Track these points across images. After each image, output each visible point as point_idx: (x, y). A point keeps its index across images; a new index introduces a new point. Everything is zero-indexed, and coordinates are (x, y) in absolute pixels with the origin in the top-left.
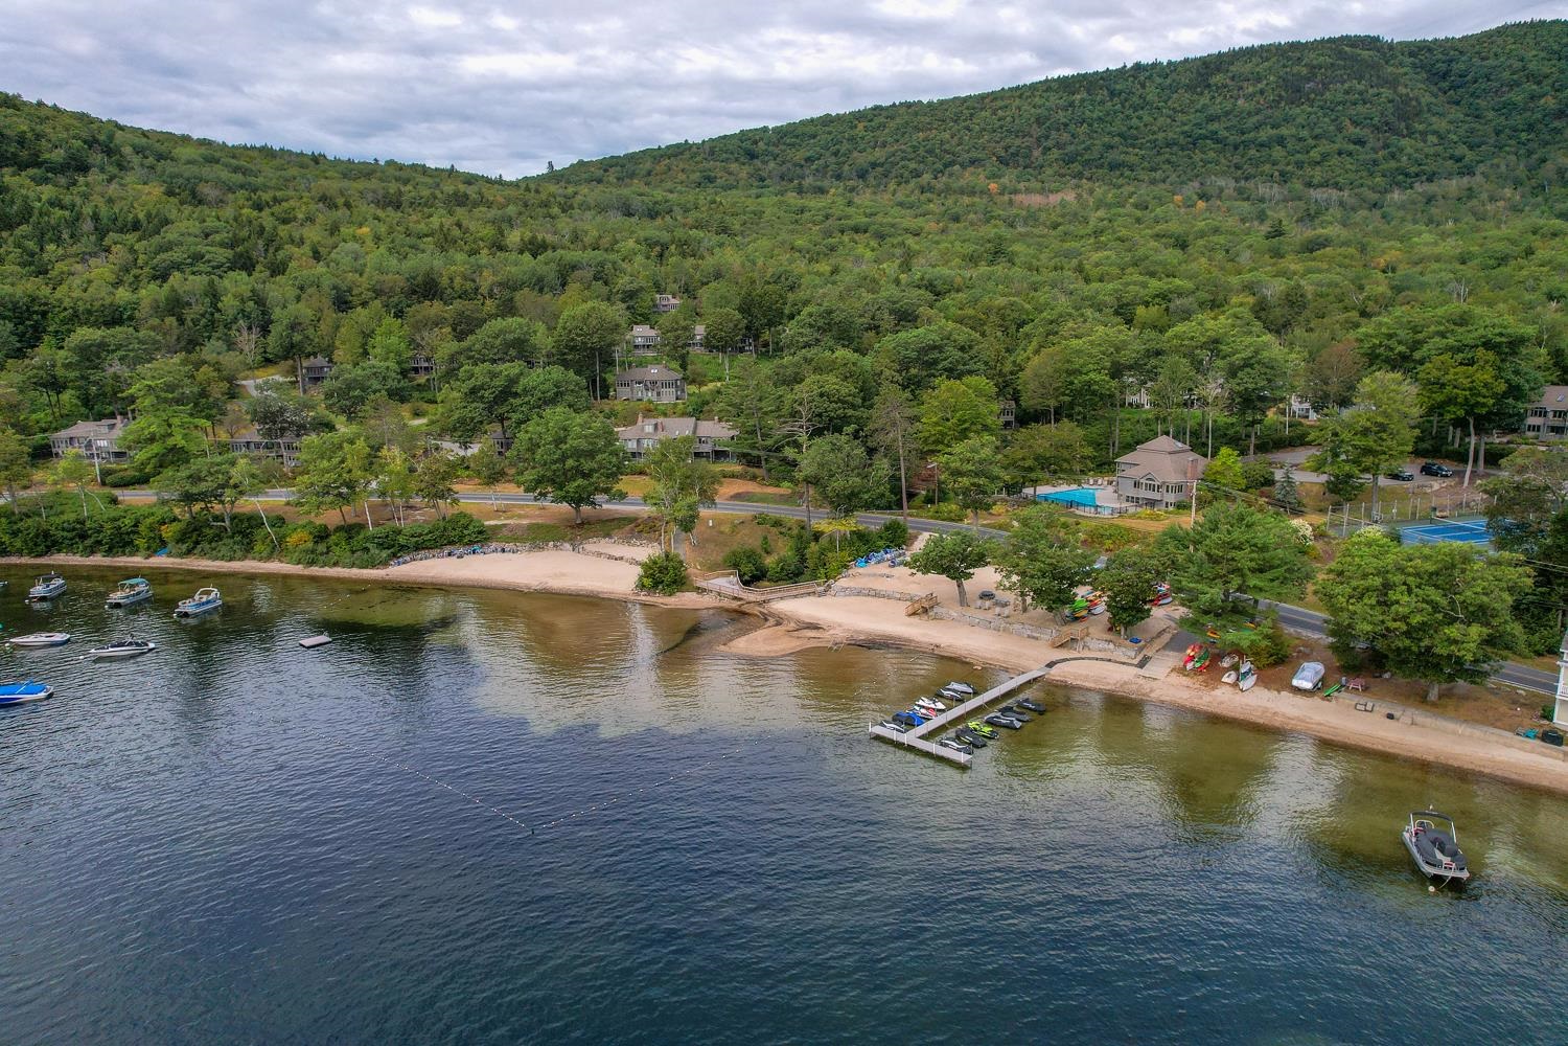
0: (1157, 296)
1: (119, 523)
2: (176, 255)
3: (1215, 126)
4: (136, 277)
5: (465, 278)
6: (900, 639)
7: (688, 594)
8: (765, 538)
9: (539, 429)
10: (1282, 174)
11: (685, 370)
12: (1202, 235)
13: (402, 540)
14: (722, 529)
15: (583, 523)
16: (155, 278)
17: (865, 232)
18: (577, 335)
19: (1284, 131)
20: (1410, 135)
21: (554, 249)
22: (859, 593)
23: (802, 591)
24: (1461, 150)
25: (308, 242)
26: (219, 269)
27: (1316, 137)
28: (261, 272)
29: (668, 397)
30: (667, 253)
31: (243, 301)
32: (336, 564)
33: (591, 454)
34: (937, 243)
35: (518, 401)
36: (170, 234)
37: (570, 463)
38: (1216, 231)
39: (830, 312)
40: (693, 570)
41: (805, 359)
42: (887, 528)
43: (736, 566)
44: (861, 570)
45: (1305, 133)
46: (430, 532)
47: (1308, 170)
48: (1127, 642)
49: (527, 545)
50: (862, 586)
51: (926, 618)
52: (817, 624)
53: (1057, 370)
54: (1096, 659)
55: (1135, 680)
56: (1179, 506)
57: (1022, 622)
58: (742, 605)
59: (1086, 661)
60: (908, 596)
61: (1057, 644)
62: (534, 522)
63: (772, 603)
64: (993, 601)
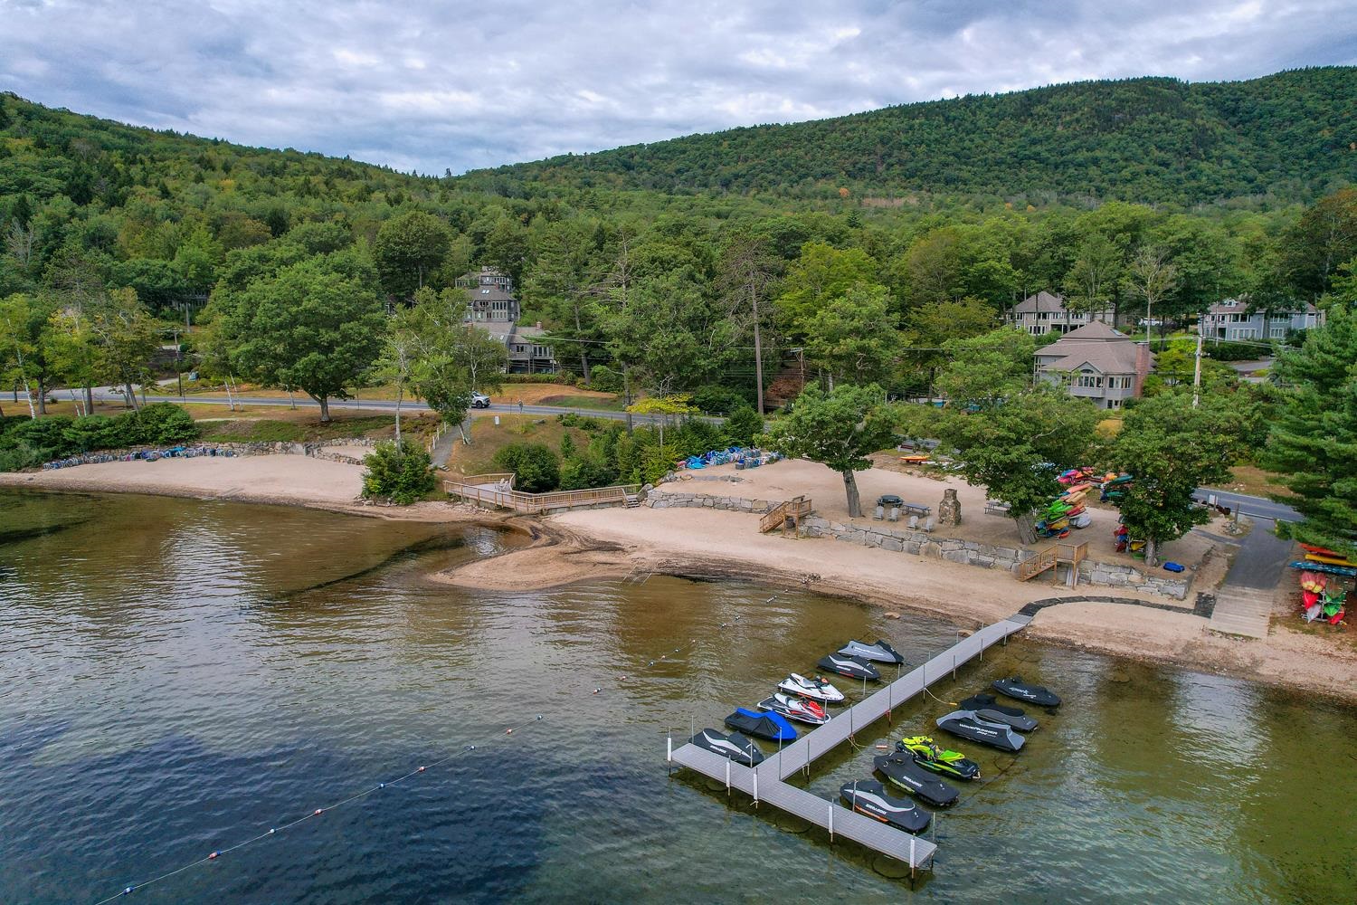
3: (1038, 148)
6: (750, 565)
7: (434, 503)
8: (569, 440)
10: (1098, 189)
14: (511, 428)
15: (330, 421)
19: (1098, 153)
20: (1208, 159)
22: (689, 503)
23: (602, 499)
24: (1252, 173)
27: (1126, 160)
29: (499, 318)
33: (332, 322)
40: (454, 474)
43: (515, 468)
44: (693, 473)
45: (1116, 155)
46: (110, 425)
47: (1120, 186)
48: (1160, 570)
49: (246, 445)
50: (694, 493)
51: (793, 535)
52: (615, 543)
53: (947, 257)
54: (1112, 600)
55: (1206, 639)
56: (1128, 405)
57: (959, 538)
58: (512, 517)
59: (1093, 604)
60: (763, 507)
61: (1031, 574)
62: (267, 419)
63: (552, 515)
64: (902, 509)
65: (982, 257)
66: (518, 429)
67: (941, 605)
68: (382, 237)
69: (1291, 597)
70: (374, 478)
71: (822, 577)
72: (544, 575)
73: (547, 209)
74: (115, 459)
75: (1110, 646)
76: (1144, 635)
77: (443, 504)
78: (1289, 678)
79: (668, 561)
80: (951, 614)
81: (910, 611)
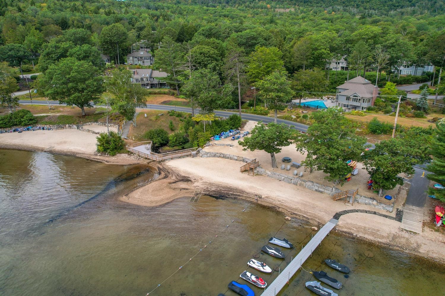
6: (236, 190)
7: (123, 155)
8: (171, 123)
15: (86, 115)
22: (215, 156)
23: (183, 154)
29: (147, 63)
30: (158, 19)
40: (130, 141)
42: (231, 119)
43: (152, 139)
44: (216, 142)
46: (2, 120)
48: (383, 199)
49: (55, 126)
50: (216, 152)
51: (252, 174)
52: (188, 177)
53: (307, 48)
54: (366, 212)
55: (400, 233)
56: (369, 109)
57: (312, 180)
58: (151, 162)
59: (359, 213)
60: (241, 159)
61: (337, 198)
62: (63, 114)
63: (166, 162)
64: (291, 164)
65: (320, 48)
66: (153, 118)
67: (305, 213)
68: (103, 34)
69: (429, 212)
70: (100, 146)
71: (263, 197)
72: (162, 197)
73: (164, 15)
74: (6, 132)
75: (366, 236)
76: (378, 231)
77: (126, 155)
78: (431, 255)
79: (207, 188)
80: (309, 217)
81: (294, 216)
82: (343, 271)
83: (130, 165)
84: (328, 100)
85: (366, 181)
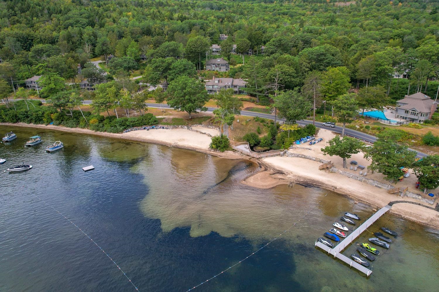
0: (396, 36)
1: (38, 113)
2: (71, 21)
4: (59, 28)
5: (159, 28)
6: (318, 182)
7: (229, 152)
8: (259, 128)
9: (176, 84)
11: (229, 60)
12: (405, 14)
13: (128, 123)
14: (242, 123)
15: (192, 118)
16: (65, 28)
17: (287, 14)
18: (193, 48)
21: (188, 19)
22: (298, 156)
23: (275, 154)
25: (112, 17)
26: (84, 26)
28: (97, 27)
29: (223, 70)
30: (224, 21)
31: (90, 36)
32: (105, 131)
33: (194, 94)
34: (311, 18)
35: (170, 72)
36: (70, 14)
37: (187, 97)
38: (410, 12)
39: (280, 40)
40: (231, 141)
41: (274, 58)
42: (308, 128)
43: (248, 140)
44: (298, 146)
46: (137, 121)
48: (427, 196)
49: (171, 126)
50: (299, 153)
51: (328, 171)
52: (282, 171)
53: (372, 65)
54: (413, 203)
56: (426, 122)
57: (373, 179)
58: (251, 158)
59: (407, 204)
60: (319, 160)
61: (392, 192)
62: (174, 117)
63: (263, 159)
64: (357, 166)
65: (383, 64)
66: (244, 123)
67: (368, 200)
68: (189, 45)
70: (213, 144)
71: (338, 188)
72: (268, 183)
74: (139, 129)
75: (411, 218)
76: (420, 215)
77: (232, 152)
79: (297, 179)
80: (371, 203)
81: (361, 201)
82: (393, 234)
83: (237, 159)
84: (388, 110)
85: (414, 182)
